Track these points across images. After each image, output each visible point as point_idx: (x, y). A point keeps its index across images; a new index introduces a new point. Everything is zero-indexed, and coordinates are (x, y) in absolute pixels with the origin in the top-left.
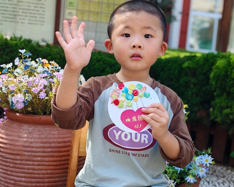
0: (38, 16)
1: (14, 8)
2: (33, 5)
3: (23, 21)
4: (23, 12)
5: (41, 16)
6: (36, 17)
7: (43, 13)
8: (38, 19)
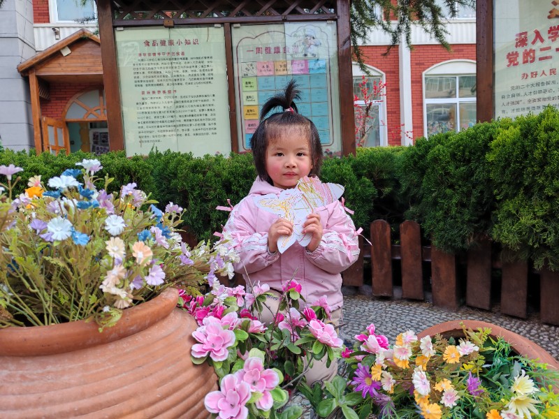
0: (207, 123)
1: (172, 117)
2: (197, 109)
3: (187, 132)
4: (185, 120)
5: (211, 122)
6: (204, 124)
7: (213, 117)
8: (207, 126)
